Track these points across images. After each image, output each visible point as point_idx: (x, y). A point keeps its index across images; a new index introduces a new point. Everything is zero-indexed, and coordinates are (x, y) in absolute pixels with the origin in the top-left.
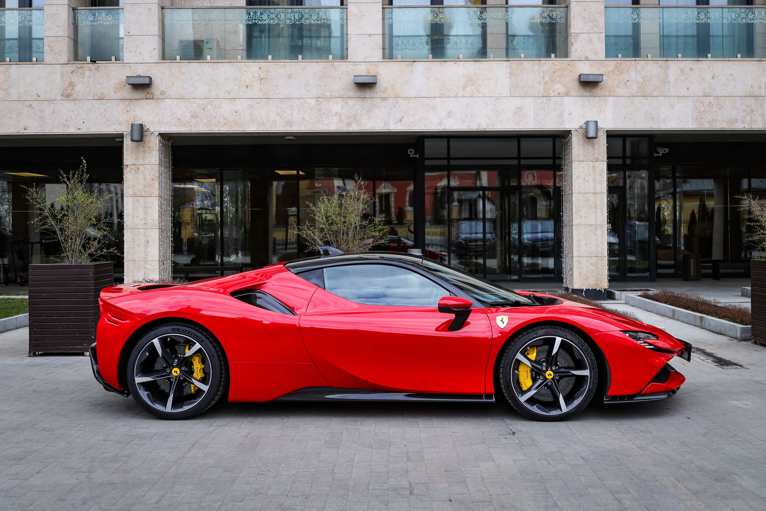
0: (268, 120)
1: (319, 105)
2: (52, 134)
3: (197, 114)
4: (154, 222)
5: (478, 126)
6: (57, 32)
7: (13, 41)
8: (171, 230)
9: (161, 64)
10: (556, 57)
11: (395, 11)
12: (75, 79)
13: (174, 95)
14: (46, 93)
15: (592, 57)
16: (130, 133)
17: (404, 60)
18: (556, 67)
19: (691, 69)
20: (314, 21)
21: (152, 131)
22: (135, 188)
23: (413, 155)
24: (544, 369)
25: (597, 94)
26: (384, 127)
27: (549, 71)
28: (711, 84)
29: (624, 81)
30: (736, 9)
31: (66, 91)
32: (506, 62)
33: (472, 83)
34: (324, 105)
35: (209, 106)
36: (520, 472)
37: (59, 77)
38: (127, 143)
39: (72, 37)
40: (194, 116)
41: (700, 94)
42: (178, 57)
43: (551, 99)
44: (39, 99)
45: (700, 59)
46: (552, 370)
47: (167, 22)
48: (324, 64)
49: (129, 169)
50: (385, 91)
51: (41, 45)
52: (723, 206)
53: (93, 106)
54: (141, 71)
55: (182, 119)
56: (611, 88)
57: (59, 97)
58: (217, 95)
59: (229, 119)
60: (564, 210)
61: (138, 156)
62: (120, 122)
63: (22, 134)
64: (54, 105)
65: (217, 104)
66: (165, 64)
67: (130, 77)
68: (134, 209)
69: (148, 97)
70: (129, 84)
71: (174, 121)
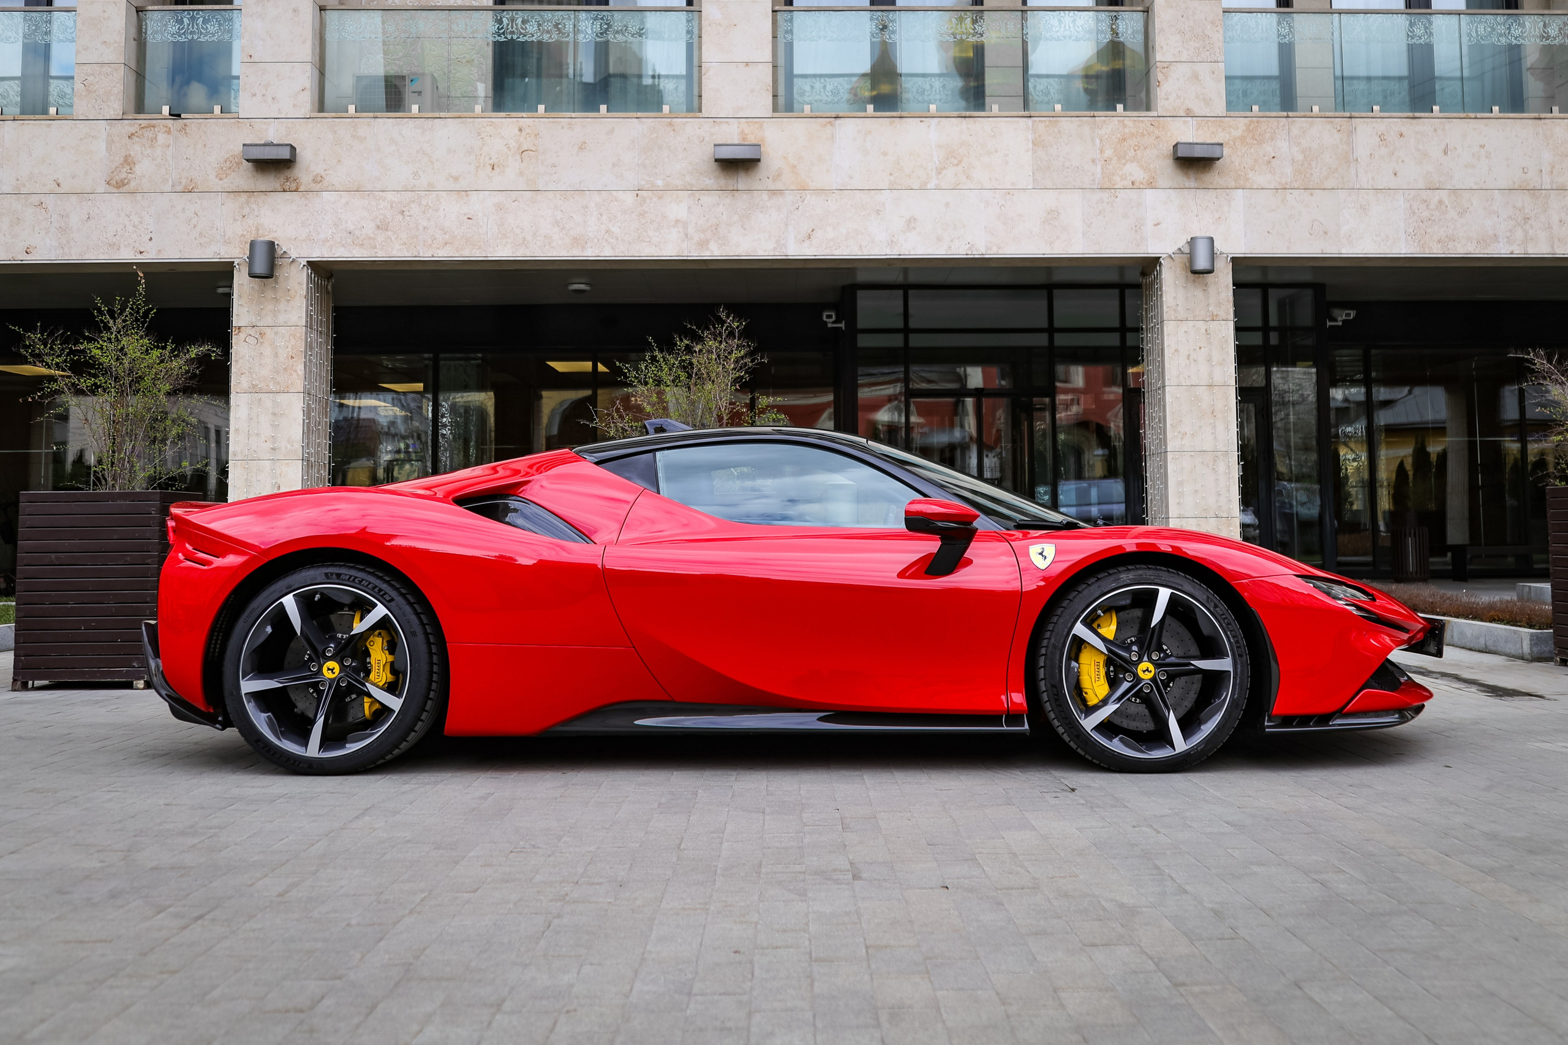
0: (534, 235)
1: (641, 206)
2: (83, 262)
3: (389, 222)
4: (292, 446)
5: (969, 249)
6: (102, 54)
7: (12, 83)
8: (327, 465)
9: (316, 120)
10: (1125, 109)
11: (799, 18)
12: (136, 149)
13: (340, 184)
14: (73, 178)
15: (1199, 109)
16: (247, 260)
17: (817, 114)
18: (1127, 130)
19: (1401, 135)
20: (632, 36)
21: (293, 257)
22: (254, 375)
23: (834, 322)
24: (1135, 659)
25: (1212, 183)
26: (775, 249)
27: (1113, 138)
28: (1441, 164)
29: (1266, 158)
30: (1486, 16)
31: (117, 175)
32: (1026, 119)
33: (956, 162)
34: (652, 205)
35: (413, 206)
36: (1095, 844)
37: (103, 146)
38: (241, 280)
39: (133, 65)
40: (382, 227)
41: (1421, 185)
42: (352, 108)
43: (1117, 194)
44: (58, 190)
45: (1417, 115)
46: (1150, 660)
47: (331, 37)
48: (652, 122)
49: (242, 335)
50: (778, 176)
51: (68, 91)
52: (1467, 439)
53: (172, 206)
54: (274, 133)
55: (358, 233)
56: (1240, 173)
57: (102, 187)
58: (430, 185)
59: (456, 233)
60: (1147, 422)
61: (262, 309)
62: (227, 237)
63: (20, 262)
64: (90, 203)
65: (430, 202)
66: (325, 121)
67: (251, 145)
68: (251, 419)
69: (287, 188)
70: (247, 161)
71: (341, 237)
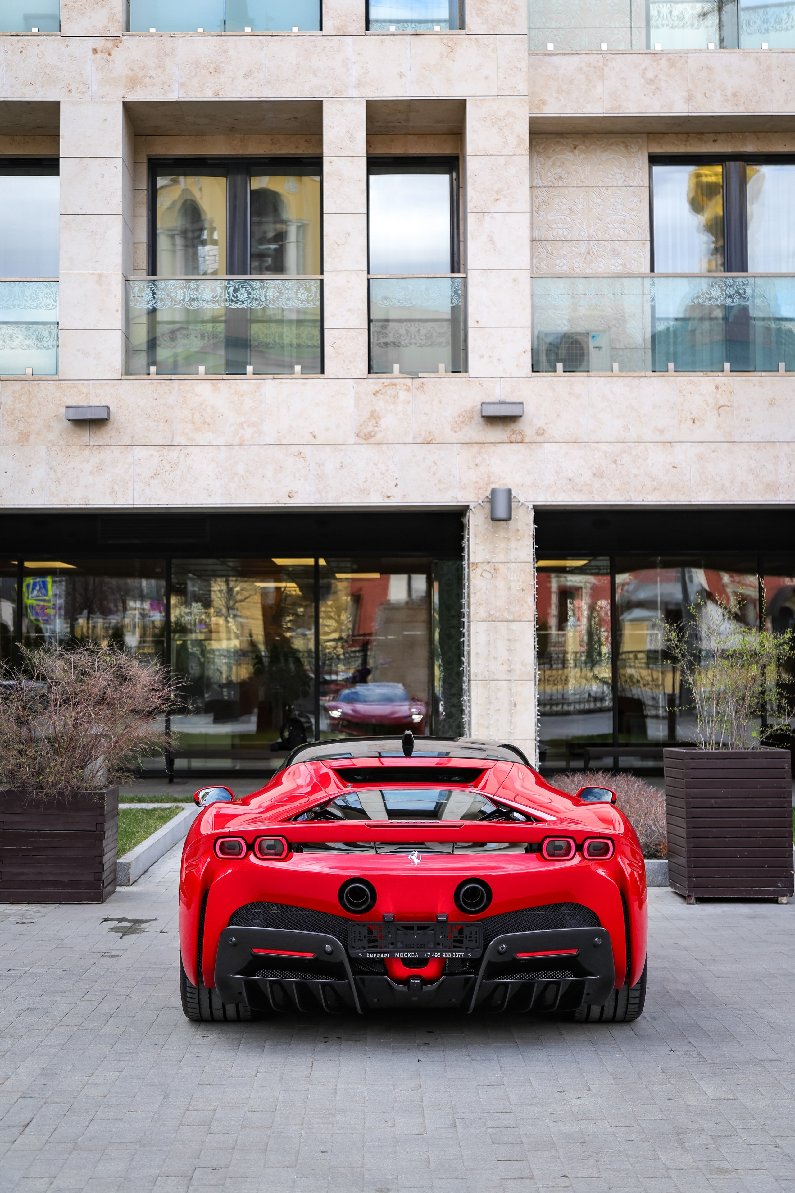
0: (732, 482)
3: (604, 471)
6: (348, 319)
9: (531, 379)
12: (380, 405)
13: (560, 436)
14: (327, 430)
16: (483, 504)
21: (522, 501)
22: (489, 606)
31: (365, 428)
35: (625, 456)
37: (352, 402)
38: (478, 523)
40: (598, 474)
42: (560, 367)
44: (314, 441)
49: (479, 571)
53: (415, 457)
54: (499, 392)
55: (577, 480)
57: (352, 439)
58: (639, 437)
59: (663, 480)
61: (495, 547)
62: (463, 483)
63: (284, 505)
64: (342, 453)
65: (640, 453)
66: (545, 379)
67: (489, 403)
68: (489, 644)
69: (513, 440)
70: (483, 417)
71: (562, 484)
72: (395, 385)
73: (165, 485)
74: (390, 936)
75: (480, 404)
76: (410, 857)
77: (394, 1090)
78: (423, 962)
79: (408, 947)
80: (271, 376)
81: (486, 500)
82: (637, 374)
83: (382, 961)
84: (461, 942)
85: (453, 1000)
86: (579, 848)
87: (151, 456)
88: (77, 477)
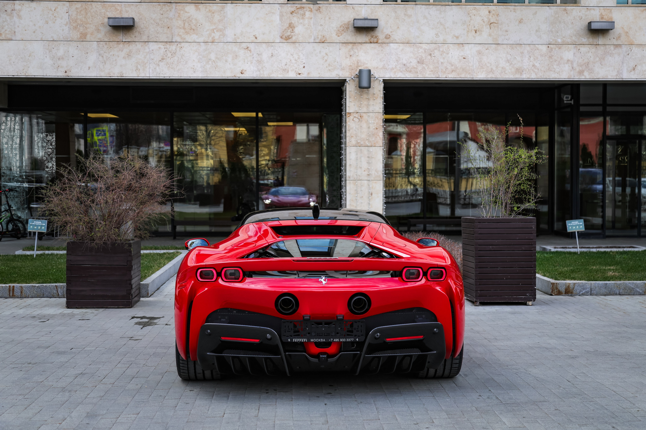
0: (497, 67)
1: (550, 52)
2: (270, 78)
9: (386, 5)
12: (295, 20)
13: (399, 39)
14: (264, 34)
16: (354, 78)
21: (377, 77)
22: (358, 138)
26: (618, 75)
31: (286, 33)
34: (556, 52)
35: (436, 51)
37: (278, 18)
38: (351, 89)
40: (421, 62)
44: (256, 41)
48: (556, 8)
49: (351, 117)
50: (620, 38)
53: (315, 50)
54: (364, 13)
55: (408, 65)
57: (278, 40)
58: (444, 40)
59: (457, 66)
61: (361, 104)
62: (342, 66)
63: (238, 78)
64: (272, 48)
65: (444, 49)
66: (391, 6)
67: (358, 19)
68: (357, 159)
69: (372, 41)
70: (355, 27)
71: (400, 67)
72: (303, 8)
73: (168, 65)
74: (307, 329)
75: (353, 20)
76: (320, 280)
77: (311, 424)
78: (328, 344)
79: (319, 336)
80: (230, 2)
81: (356, 76)
82: (444, 3)
83: (302, 343)
84: (352, 332)
85: (346, 367)
86: (425, 274)
87: (160, 48)
88: (116, 60)
